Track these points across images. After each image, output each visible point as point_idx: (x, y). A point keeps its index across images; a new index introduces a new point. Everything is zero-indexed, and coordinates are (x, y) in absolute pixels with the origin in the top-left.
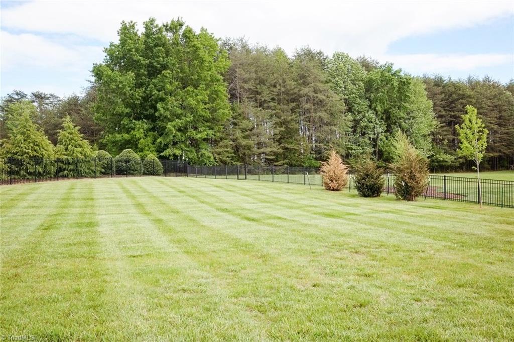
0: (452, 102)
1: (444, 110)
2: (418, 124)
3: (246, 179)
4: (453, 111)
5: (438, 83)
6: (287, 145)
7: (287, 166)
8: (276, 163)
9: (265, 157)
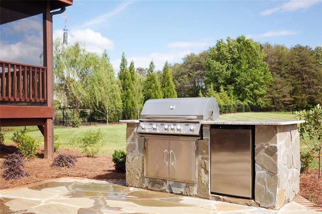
6: (295, 96)
7: (295, 107)
8: (289, 106)
9: (285, 102)
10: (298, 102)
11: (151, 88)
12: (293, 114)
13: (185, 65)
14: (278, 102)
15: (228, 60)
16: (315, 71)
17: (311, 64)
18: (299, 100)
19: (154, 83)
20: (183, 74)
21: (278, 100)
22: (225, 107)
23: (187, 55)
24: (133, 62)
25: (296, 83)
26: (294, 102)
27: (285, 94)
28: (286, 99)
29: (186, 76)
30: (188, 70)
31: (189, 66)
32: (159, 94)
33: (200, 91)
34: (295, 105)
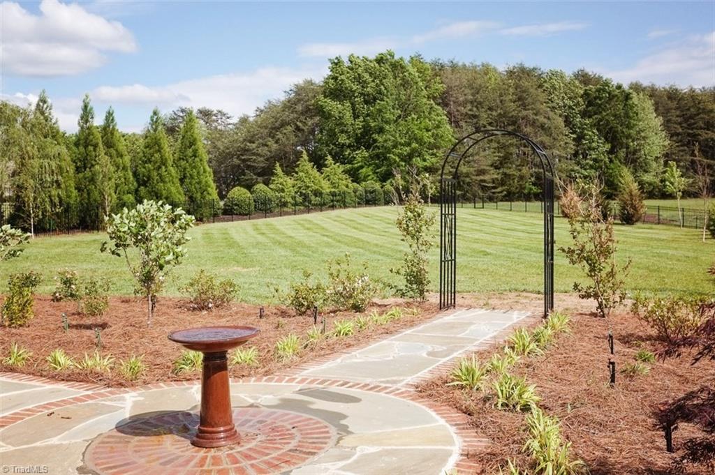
0: (691, 117)
1: (681, 127)
2: (649, 145)
3: (483, 208)
4: (692, 129)
5: (673, 95)
6: (505, 170)
7: (505, 192)
8: (493, 191)
9: (484, 184)
10: (511, 182)
11: (150, 162)
12: (475, 208)
13: (289, 105)
14: (469, 184)
15: (355, 97)
16: (546, 121)
17: (538, 106)
18: (514, 179)
19: (159, 151)
20: (283, 124)
21: (468, 180)
22: (333, 194)
23: (296, 83)
24: (111, 112)
25: (507, 144)
26: (502, 183)
27: (482, 167)
28: (487, 177)
29: (290, 128)
30: (295, 115)
31: (299, 108)
32: (168, 174)
33: (278, 164)
34: (504, 188)
